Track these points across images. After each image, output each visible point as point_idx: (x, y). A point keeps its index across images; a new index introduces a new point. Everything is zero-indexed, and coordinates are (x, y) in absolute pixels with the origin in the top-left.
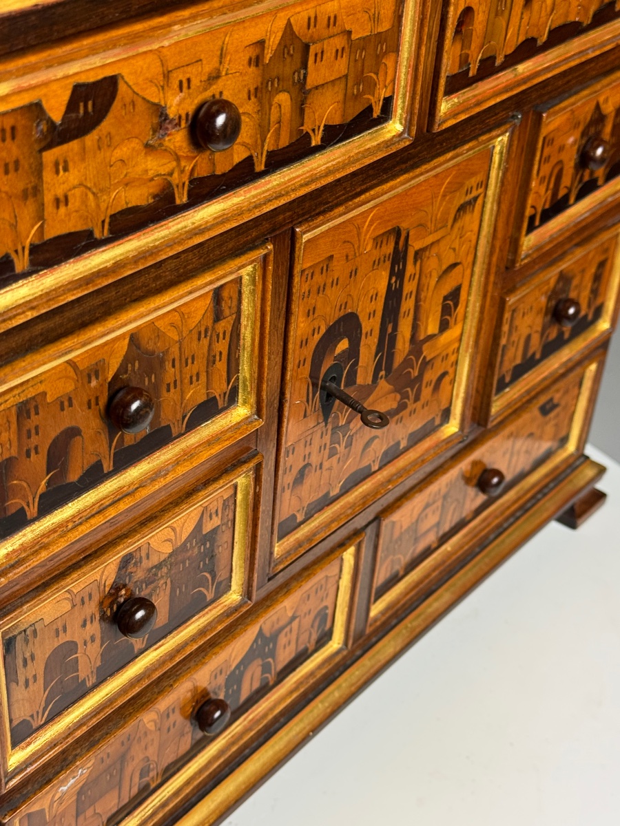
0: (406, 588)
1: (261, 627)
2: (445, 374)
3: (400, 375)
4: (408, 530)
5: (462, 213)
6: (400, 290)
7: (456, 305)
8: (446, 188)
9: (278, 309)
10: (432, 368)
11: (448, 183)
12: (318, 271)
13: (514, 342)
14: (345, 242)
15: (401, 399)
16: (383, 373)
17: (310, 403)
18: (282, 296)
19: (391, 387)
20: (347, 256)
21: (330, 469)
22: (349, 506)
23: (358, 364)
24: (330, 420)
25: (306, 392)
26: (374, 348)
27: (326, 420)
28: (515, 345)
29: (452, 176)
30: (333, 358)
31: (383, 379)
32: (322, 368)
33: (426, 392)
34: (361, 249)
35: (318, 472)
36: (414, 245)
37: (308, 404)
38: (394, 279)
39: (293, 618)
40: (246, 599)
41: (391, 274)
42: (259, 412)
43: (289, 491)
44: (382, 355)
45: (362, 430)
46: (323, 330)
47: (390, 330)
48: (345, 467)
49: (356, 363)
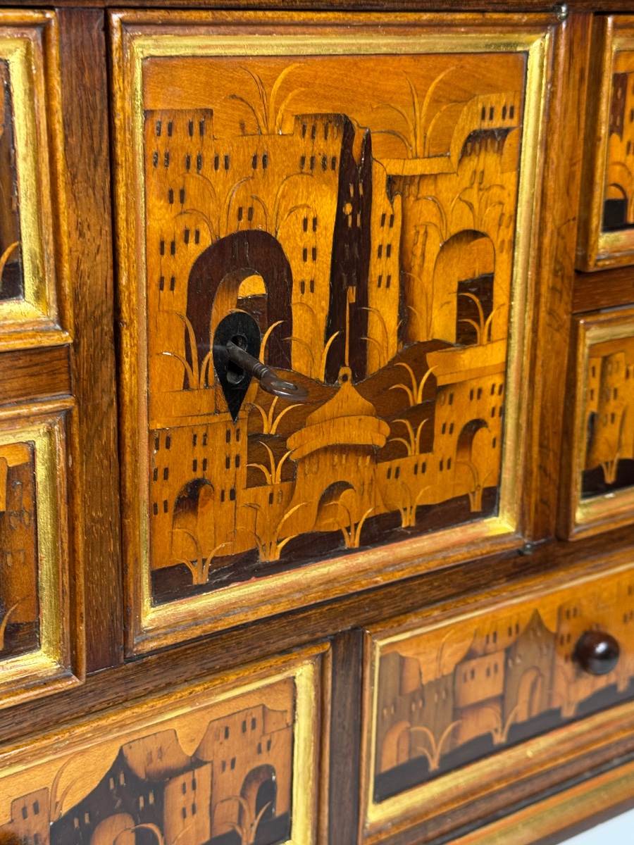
0: (443, 794)
1: (121, 751)
2: (478, 424)
3: (385, 389)
4: (435, 684)
5: (477, 146)
6: (363, 235)
7: (488, 308)
8: (437, 87)
9: (92, 149)
10: (451, 402)
11: (441, 81)
12: (181, 125)
13: (613, 416)
14: (233, 96)
15: (392, 435)
16: (345, 370)
17: (195, 365)
18: (96, 127)
19: (369, 404)
20: (242, 126)
21: (254, 507)
22: (297, 588)
23: (290, 333)
24: (241, 414)
25: (182, 341)
26: (322, 317)
27: (234, 411)
28: (618, 420)
29: (447, 71)
30: (235, 301)
31: (348, 383)
32: (214, 311)
33: (445, 444)
34: (271, 125)
35: (228, 504)
36: (385, 162)
37: (191, 365)
38: (348, 209)
39: (196, 762)
40: (69, 672)
41: (342, 198)
42: (61, 319)
43: (169, 516)
44: (342, 337)
45: (314, 460)
46: (207, 241)
47: (352, 296)
48: (286, 516)
49: (286, 329)
